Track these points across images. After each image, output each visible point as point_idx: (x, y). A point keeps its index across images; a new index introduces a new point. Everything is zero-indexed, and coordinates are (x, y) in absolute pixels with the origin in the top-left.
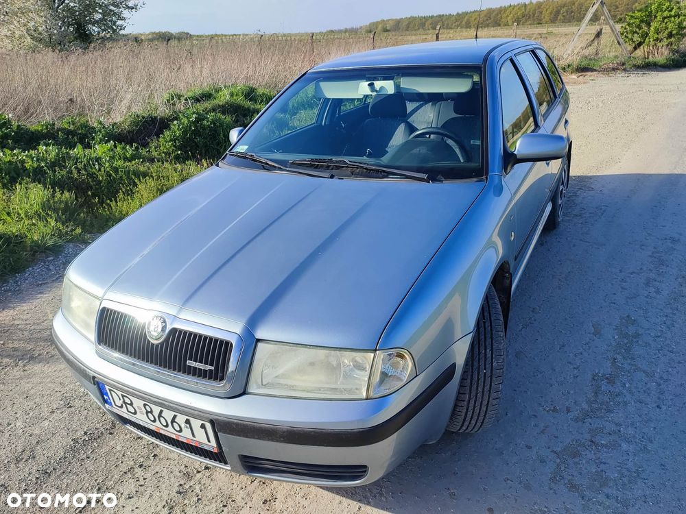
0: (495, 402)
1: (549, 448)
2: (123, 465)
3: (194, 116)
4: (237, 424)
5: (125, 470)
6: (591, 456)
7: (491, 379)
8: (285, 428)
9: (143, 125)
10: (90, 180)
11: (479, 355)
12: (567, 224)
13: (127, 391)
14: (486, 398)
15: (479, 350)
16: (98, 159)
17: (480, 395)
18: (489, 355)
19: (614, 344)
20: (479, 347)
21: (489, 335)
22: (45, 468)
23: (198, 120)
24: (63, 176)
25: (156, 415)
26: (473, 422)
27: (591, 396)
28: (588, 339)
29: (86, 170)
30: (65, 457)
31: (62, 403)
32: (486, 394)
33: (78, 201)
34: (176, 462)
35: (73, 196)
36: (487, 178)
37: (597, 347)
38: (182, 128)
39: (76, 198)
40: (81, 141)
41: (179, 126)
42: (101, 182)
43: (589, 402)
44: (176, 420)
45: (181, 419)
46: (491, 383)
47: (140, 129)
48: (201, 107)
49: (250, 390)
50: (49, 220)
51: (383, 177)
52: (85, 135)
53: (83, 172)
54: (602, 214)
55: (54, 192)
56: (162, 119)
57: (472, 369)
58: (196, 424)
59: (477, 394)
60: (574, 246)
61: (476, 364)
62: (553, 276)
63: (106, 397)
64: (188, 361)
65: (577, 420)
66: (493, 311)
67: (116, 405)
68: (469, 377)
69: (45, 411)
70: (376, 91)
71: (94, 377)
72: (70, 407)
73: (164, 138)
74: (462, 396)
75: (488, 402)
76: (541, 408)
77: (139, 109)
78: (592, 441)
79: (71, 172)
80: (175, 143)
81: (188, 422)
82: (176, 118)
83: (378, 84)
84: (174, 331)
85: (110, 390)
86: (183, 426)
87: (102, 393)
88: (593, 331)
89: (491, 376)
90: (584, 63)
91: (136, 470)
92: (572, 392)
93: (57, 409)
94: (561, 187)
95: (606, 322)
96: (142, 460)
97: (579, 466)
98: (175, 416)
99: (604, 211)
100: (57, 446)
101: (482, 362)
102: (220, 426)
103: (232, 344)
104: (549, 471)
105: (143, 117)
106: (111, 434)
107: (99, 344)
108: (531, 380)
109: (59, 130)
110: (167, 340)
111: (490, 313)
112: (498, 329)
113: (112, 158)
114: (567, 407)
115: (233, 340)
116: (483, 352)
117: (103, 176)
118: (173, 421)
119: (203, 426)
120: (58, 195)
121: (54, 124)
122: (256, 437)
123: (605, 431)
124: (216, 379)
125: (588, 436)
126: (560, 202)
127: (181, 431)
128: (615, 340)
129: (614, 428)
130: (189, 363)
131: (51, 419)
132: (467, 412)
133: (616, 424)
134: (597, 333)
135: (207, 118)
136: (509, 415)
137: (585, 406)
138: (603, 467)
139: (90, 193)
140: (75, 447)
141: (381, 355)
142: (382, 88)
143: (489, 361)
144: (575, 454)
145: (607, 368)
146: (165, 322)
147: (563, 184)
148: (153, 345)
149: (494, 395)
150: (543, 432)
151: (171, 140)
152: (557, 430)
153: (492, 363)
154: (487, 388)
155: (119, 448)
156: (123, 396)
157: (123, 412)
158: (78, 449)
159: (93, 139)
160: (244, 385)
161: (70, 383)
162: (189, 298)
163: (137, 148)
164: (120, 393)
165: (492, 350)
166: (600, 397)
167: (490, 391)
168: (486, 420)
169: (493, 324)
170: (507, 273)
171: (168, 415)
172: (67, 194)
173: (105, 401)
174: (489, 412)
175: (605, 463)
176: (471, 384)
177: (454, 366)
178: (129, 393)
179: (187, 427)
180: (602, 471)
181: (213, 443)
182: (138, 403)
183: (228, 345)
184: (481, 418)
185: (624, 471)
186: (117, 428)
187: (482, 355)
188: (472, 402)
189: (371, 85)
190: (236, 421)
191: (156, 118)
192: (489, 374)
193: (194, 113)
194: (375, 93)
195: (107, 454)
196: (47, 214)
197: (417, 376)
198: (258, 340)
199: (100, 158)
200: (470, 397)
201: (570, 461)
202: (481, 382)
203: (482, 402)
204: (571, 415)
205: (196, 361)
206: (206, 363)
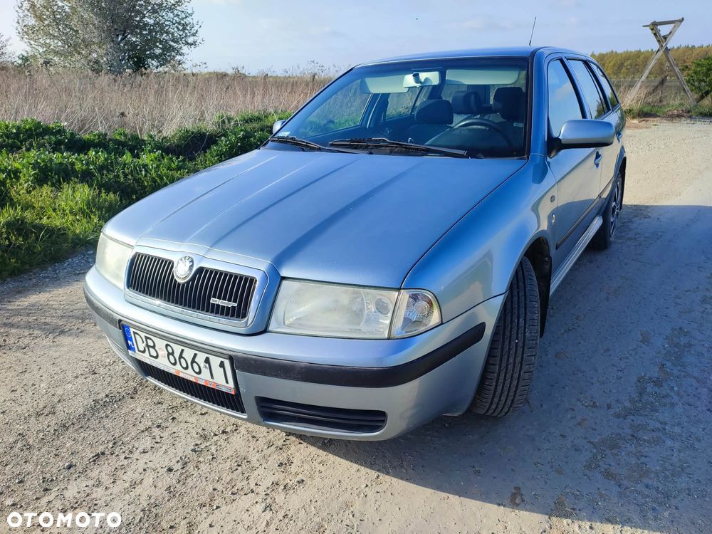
0: (526, 376)
1: (585, 438)
2: (141, 425)
3: (242, 133)
4: (256, 361)
5: (142, 429)
6: (632, 449)
7: (523, 350)
8: (303, 365)
9: (192, 140)
10: (136, 184)
11: (511, 324)
12: (620, 245)
13: (151, 332)
14: (517, 370)
15: (511, 318)
16: (145, 166)
17: (510, 367)
18: (522, 324)
19: (664, 352)
20: (512, 315)
21: (522, 305)
22: (64, 422)
23: (245, 137)
24: (110, 179)
25: (177, 355)
26: (503, 398)
27: (635, 396)
28: (635, 346)
29: (132, 175)
30: (85, 415)
31: (87, 370)
32: (518, 366)
33: (122, 203)
34: (194, 425)
35: (118, 199)
36: (528, 157)
37: (644, 353)
38: (229, 144)
39: (121, 200)
40: (131, 151)
41: (226, 142)
42: (146, 187)
43: (632, 401)
44: (196, 360)
45: (201, 358)
46: (523, 354)
47: (188, 143)
48: (249, 127)
49: (271, 328)
50: (92, 217)
51: (423, 155)
52: (136, 146)
53: (130, 177)
54: (658, 239)
55: (100, 192)
56: (211, 136)
57: (503, 338)
58: (215, 361)
59: (507, 365)
60: (626, 264)
61: (508, 333)
62: (601, 289)
63: (130, 343)
64: (212, 299)
65: (618, 416)
66: (528, 282)
67: (139, 351)
68: (500, 346)
69: (70, 375)
70: (421, 82)
71: (120, 321)
72: (95, 373)
73: (211, 153)
74: (492, 367)
75: (519, 375)
76: (579, 403)
77: (190, 125)
78: (633, 436)
79: (118, 176)
80: (221, 157)
81: (207, 361)
82: (225, 135)
83: (423, 76)
84: (200, 270)
85: (135, 333)
86: (202, 366)
87: (127, 338)
88: (641, 339)
89: (523, 347)
90: (646, 109)
91: (153, 430)
92: (614, 391)
93: (82, 375)
94: (614, 204)
95: (656, 332)
96: (160, 421)
97: (617, 457)
98: (195, 355)
99: (661, 236)
100: (78, 405)
101: (514, 331)
102: (239, 363)
103: (256, 281)
104: (584, 459)
105: (192, 133)
106: (132, 398)
107: (128, 288)
108: (570, 378)
109: (110, 140)
110: (193, 278)
111: (524, 284)
112: (533, 299)
113: (158, 166)
114: (608, 404)
115: (258, 277)
116: (516, 321)
117: (148, 182)
118: (193, 361)
119: (222, 365)
120: (103, 195)
121: (106, 134)
122: (274, 374)
123: (649, 428)
124: (238, 316)
125: (630, 432)
126: (612, 220)
127: (199, 373)
128: (665, 349)
129: (658, 425)
130: (213, 300)
131: (75, 383)
132: (496, 386)
133: (661, 423)
134: (646, 340)
135: (255, 136)
136: (544, 406)
137: (627, 404)
138: (643, 459)
139: (134, 197)
140: (95, 406)
141: (405, 295)
142: (427, 79)
143: (521, 330)
144: (615, 446)
145: (655, 372)
146: (192, 261)
147: (615, 200)
148: (179, 284)
149: (525, 368)
150: (579, 424)
151: (217, 155)
152: (596, 423)
153: (525, 332)
154: (518, 360)
155: (138, 410)
156: (146, 338)
157: (146, 358)
158: (98, 409)
159: (143, 150)
160: (265, 323)
161: (97, 354)
162: (218, 239)
163: (184, 161)
164: (143, 335)
165: (525, 319)
166: (645, 397)
167: (521, 363)
168: (517, 397)
169: (528, 294)
170: (547, 257)
171: (189, 354)
172: (112, 195)
173: (129, 348)
174: (520, 388)
175: (646, 457)
176: (502, 354)
177: (483, 325)
178: (152, 333)
179: (206, 367)
180: (642, 463)
181: (231, 384)
182: (161, 344)
183: (252, 280)
184: (511, 394)
185: (667, 465)
186: (139, 393)
187: (515, 324)
188: (502, 375)
189: (416, 76)
190: (254, 357)
191: (204, 134)
192: (520, 344)
193: (242, 130)
194: (420, 85)
195: (126, 415)
196: (91, 212)
197: (442, 324)
198: (284, 278)
199: (147, 165)
200: (500, 367)
201: (608, 452)
202: (512, 352)
203: (512, 375)
204: (611, 411)
205: (219, 298)
206: (230, 300)
